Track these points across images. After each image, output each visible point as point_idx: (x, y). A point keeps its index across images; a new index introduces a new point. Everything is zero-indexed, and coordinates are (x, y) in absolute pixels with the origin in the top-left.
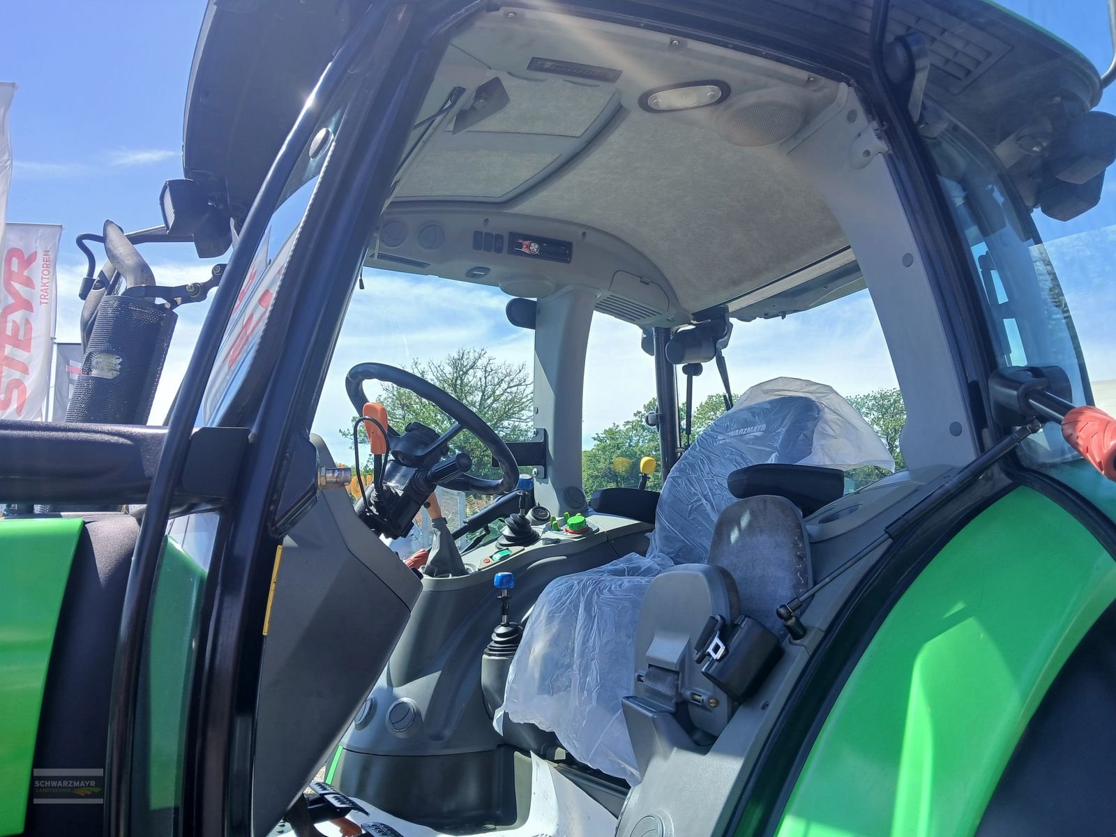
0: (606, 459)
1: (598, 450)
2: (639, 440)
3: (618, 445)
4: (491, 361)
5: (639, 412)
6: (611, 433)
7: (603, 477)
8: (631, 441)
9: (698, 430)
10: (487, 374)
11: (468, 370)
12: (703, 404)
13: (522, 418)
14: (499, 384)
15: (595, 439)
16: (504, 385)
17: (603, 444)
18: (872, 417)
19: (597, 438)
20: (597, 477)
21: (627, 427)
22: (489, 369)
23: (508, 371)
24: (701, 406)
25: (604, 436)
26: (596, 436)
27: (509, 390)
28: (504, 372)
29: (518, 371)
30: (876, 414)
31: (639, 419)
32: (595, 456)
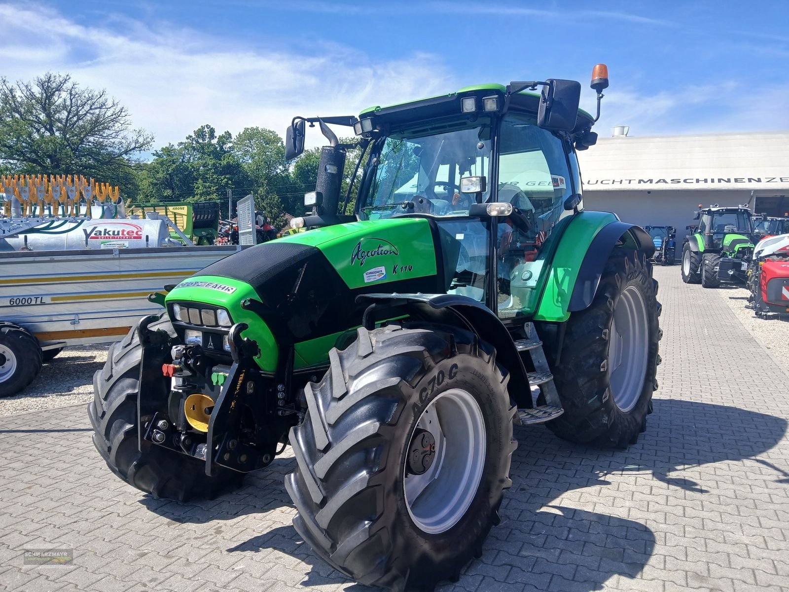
0: (163, 171)
1: (157, 163)
2: (190, 157)
3: (173, 160)
4: (76, 86)
5: (191, 137)
6: (168, 151)
7: (161, 184)
8: (184, 158)
9: (237, 153)
10: (72, 97)
11: (54, 92)
12: (241, 133)
13: (103, 135)
14: (83, 105)
15: (154, 155)
16: (87, 108)
17: (161, 159)
18: (355, 153)
19: (156, 154)
20: (156, 184)
21: (181, 147)
22: (73, 92)
23: (90, 95)
24: (240, 135)
25: (161, 152)
26: (155, 152)
27: (91, 111)
28: (87, 96)
29: (99, 96)
30: (358, 152)
31: (191, 141)
32: (154, 168)
